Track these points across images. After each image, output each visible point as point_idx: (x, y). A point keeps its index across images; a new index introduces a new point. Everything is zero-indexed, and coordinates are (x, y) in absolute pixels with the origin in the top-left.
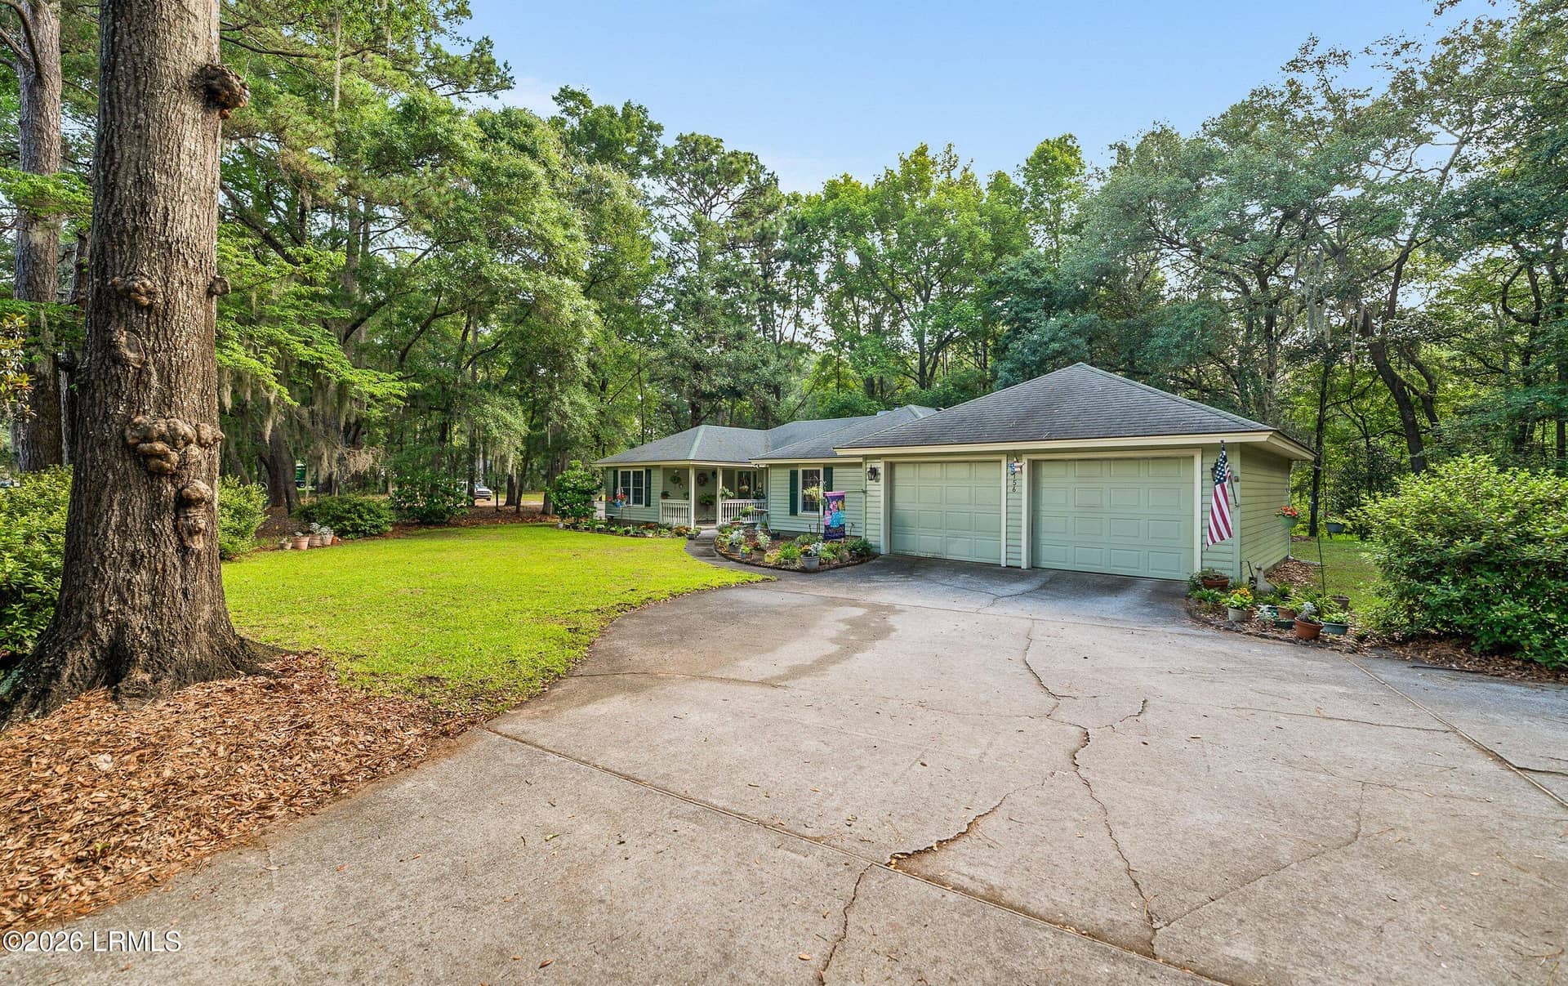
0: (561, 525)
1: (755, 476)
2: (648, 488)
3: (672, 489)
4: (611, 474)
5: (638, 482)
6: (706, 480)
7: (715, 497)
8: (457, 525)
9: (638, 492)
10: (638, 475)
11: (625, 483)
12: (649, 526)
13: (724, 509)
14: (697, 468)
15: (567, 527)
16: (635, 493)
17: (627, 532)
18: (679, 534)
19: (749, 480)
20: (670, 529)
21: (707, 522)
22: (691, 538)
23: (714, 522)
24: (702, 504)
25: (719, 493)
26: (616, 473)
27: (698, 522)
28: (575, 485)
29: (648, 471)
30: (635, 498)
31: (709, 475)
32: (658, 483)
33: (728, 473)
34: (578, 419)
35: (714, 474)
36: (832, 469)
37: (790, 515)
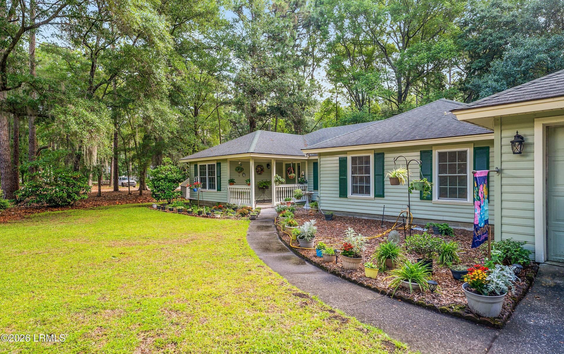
0: (155, 206)
1: (299, 167)
2: (219, 177)
3: (237, 177)
4: (193, 167)
5: (211, 173)
6: (262, 170)
7: (270, 182)
8: (83, 207)
9: (212, 180)
10: (211, 167)
11: (203, 173)
12: (220, 206)
13: (278, 192)
14: (255, 160)
15: (158, 208)
16: (210, 181)
17: (200, 213)
18: (243, 215)
19: (294, 170)
20: (235, 209)
21: (264, 201)
22: (253, 219)
23: (270, 201)
24: (260, 188)
25: (273, 179)
26: (196, 166)
27: (257, 202)
28: (166, 176)
29: (219, 164)
30: (210, 185)
31: (265, 166)
32: (226, 172)
33: (279, 164)
34: (160, 122)
35: (269, 165)
36: (383, 154)
37: (340, 197)
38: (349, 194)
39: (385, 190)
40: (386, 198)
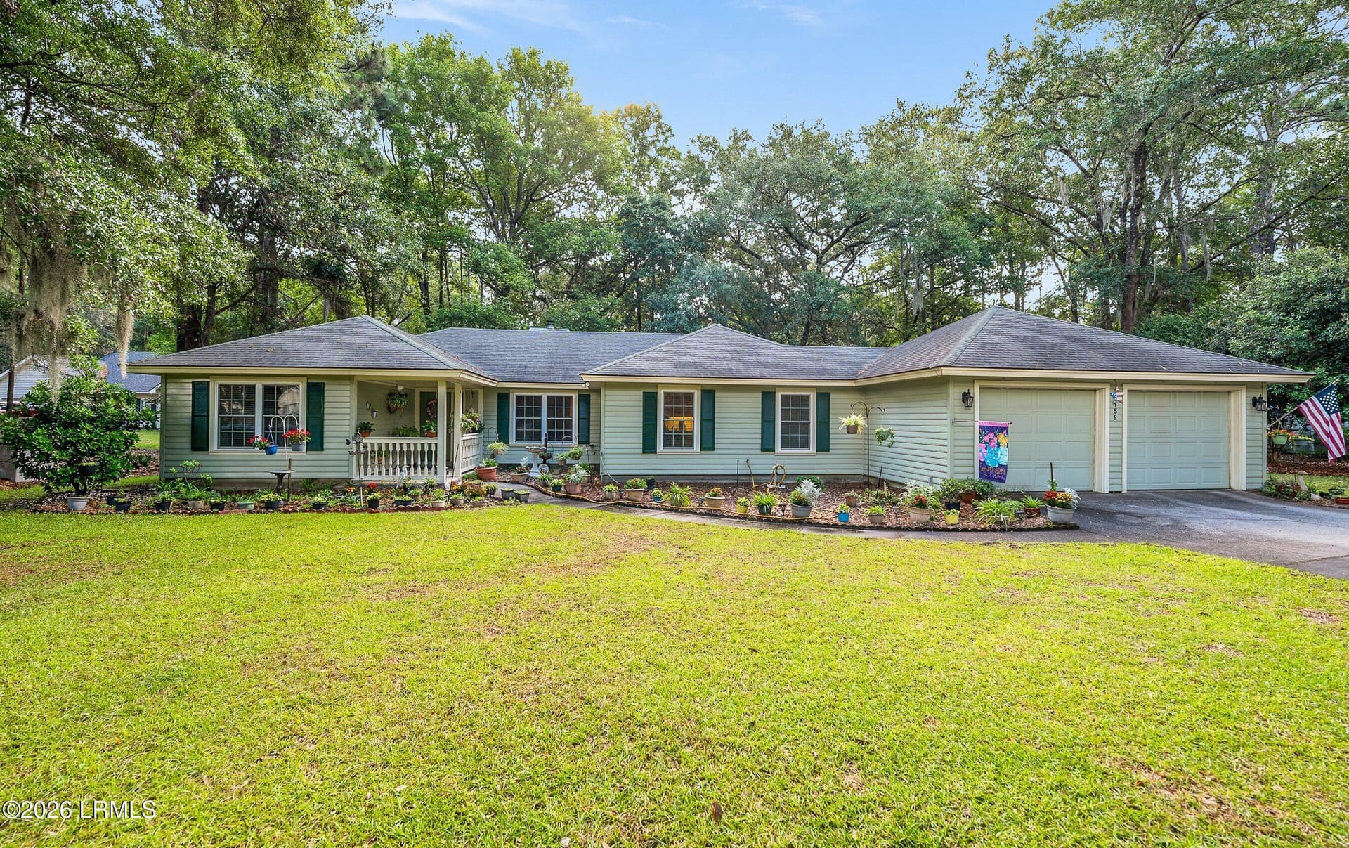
2: (316, 416)
10: (279, 392)
26: (200, 386)
29: (315, 386)
36: (713, 392)
37: (644, 453)
38: (660, 447)
39: (716, 441)
40: (716, 451)
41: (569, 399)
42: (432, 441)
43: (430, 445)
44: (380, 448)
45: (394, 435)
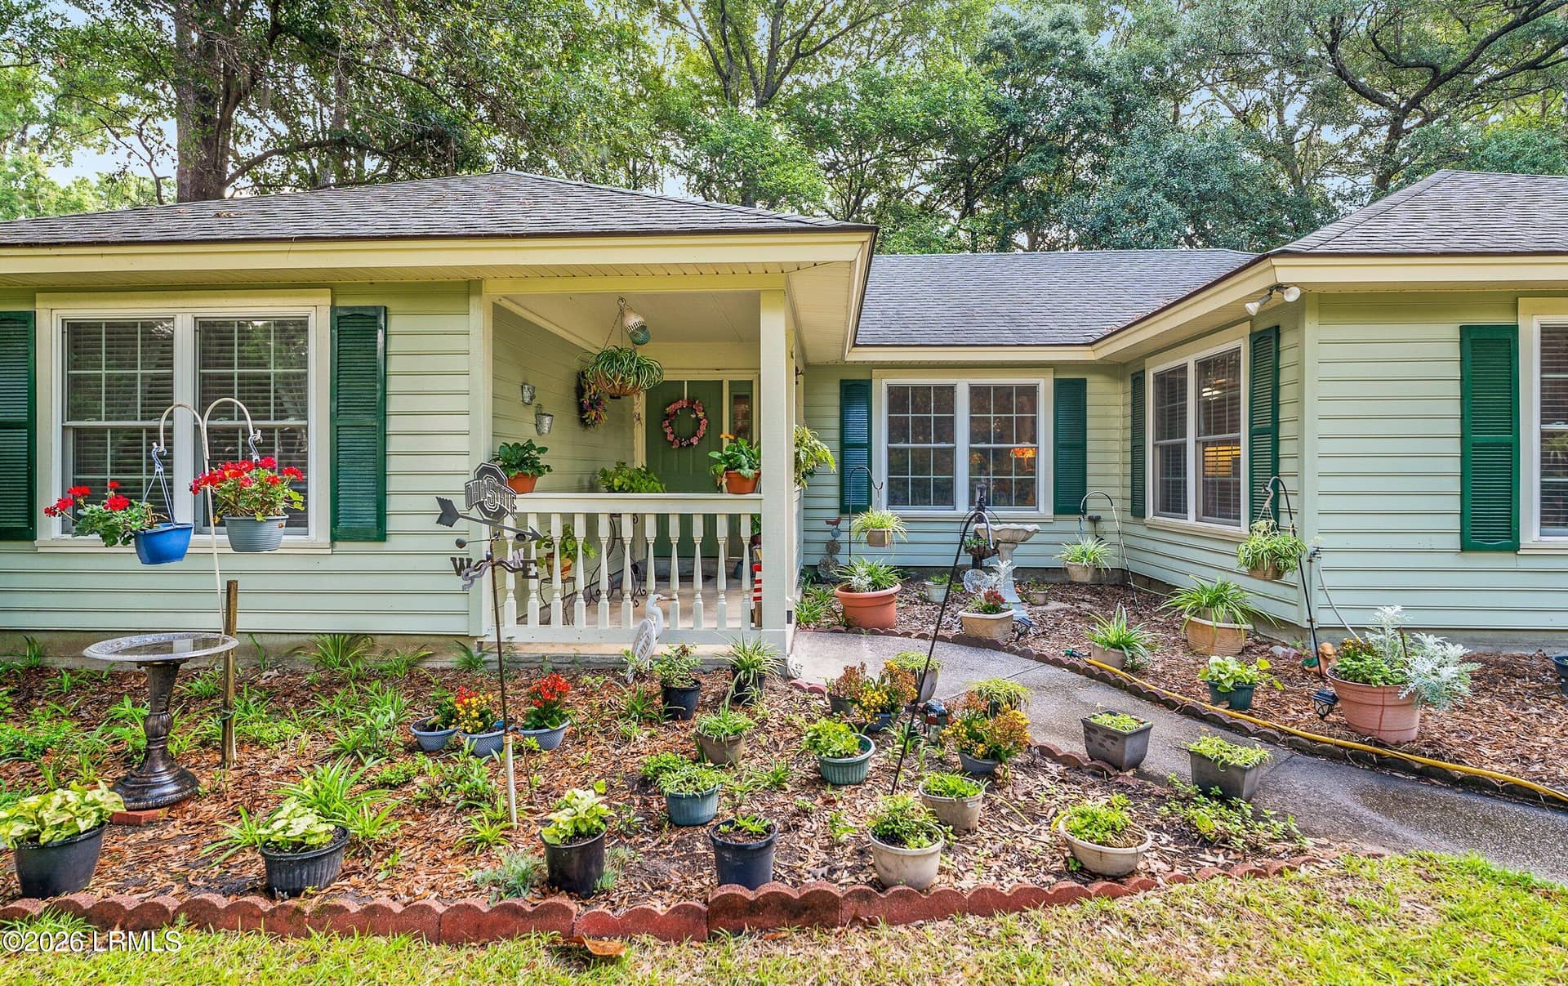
41: (1031, 392)
42: (744, 506)
43: (734, 520)
44: (568, 533)
45: (593, 488)
